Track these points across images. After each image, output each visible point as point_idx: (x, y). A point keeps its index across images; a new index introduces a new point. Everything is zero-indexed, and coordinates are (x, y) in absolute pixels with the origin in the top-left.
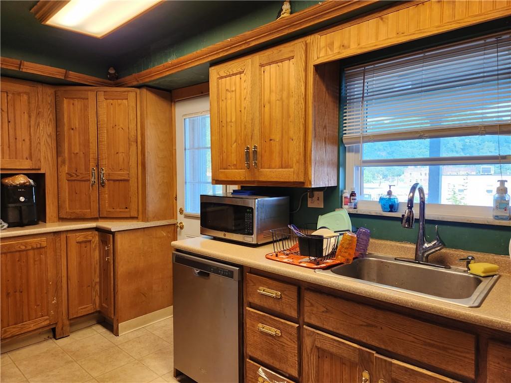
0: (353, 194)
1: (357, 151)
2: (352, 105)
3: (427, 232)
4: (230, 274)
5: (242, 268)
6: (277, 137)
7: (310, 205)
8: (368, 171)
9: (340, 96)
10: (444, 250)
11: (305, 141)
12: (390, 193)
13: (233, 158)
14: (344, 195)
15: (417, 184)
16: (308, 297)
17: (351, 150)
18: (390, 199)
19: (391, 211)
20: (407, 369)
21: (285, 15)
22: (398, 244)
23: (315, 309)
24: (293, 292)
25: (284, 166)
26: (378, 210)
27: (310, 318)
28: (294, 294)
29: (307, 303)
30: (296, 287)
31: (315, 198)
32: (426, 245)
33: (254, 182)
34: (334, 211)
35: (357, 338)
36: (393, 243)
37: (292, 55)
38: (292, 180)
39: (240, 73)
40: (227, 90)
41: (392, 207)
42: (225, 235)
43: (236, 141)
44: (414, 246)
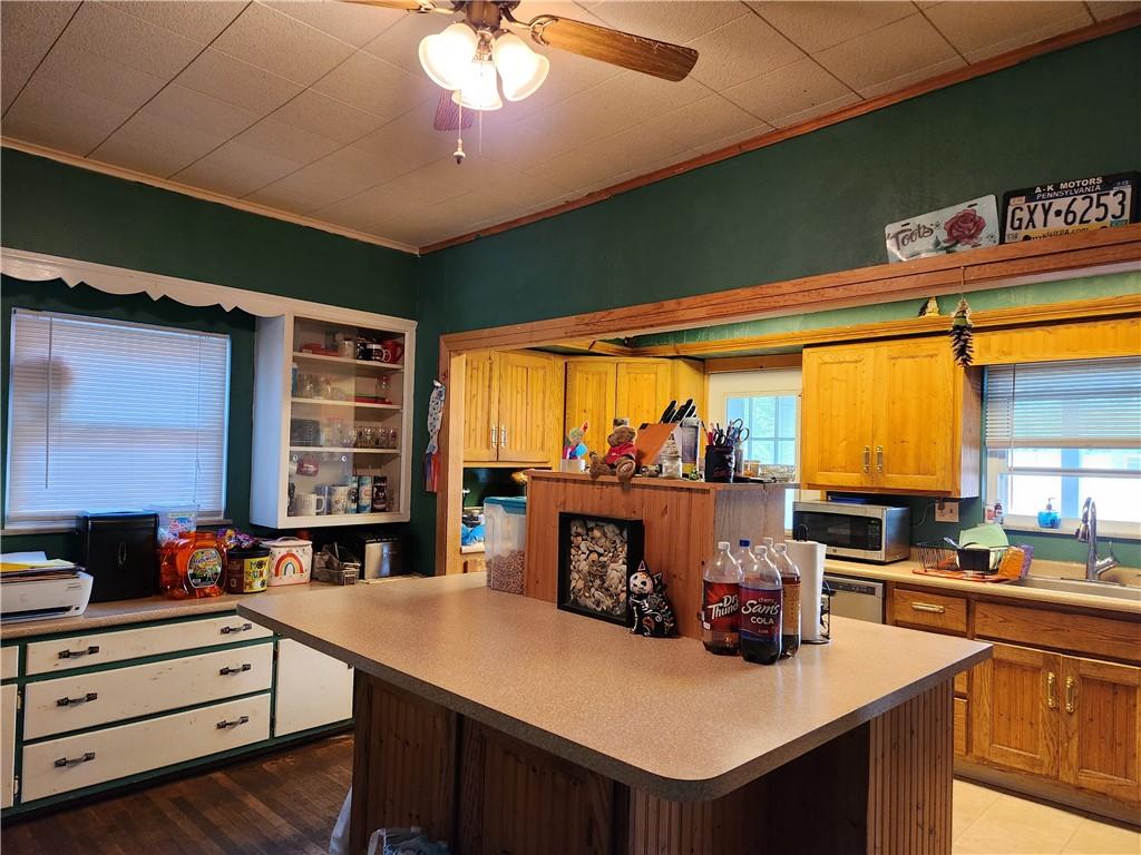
0: (998, 507)
1: (1003, 456)
2: (995, 404)
3: (1098, 549)
4: (871, 591)
5: (885, 582)
6: (911, 437)
7: (938, 519)
8: (1018, 480)
9: (982, 394)
10: (1116, 569)
11: (953, 446)
12: (1049, 507)
13: (840, 459)
14: (987, 508)
15: (1090, 499)
16: (980, 608)
17: (994, 455)
18: (1050, 514)
19: (1052, 527)
20: (1095, 664)
21: (932, 314)
22: (1062, 563)
23: (989, 620)
24: (961, 606)
25: (922, 472)
26: (1034, 526)
27: (982, 630)
28: (963, 607)
29: (978, 615)
30: (964, 600)
31: (947, 510)
32: (1098, 563)
33: (873, 489)
34: (976, 526)
35: (1041, 643)
36: (1056, 563)
37: (936, 352)
38: (934, 489)
39: (857, 361)
40: (833, 379)
41: (1054, 523)
42: (835, 551)
43: (844, 439)
44: (1085, 566)
